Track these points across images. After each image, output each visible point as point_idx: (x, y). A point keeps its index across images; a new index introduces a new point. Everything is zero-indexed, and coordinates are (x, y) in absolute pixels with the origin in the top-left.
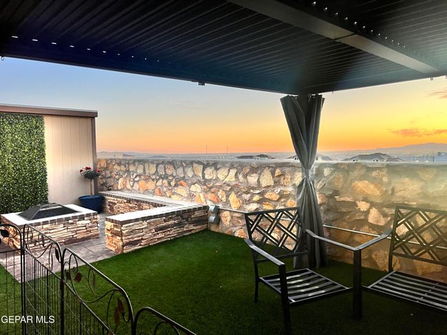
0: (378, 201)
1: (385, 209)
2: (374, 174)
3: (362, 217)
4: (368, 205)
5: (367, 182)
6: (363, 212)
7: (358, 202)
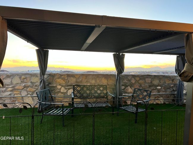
0: (64, 85)
1: (66, 87)
2: (63, 77)
3: (59, 91)
4: (61, 86)
5: (60, 79)
6: (59, 89)
7: (57, 86)
